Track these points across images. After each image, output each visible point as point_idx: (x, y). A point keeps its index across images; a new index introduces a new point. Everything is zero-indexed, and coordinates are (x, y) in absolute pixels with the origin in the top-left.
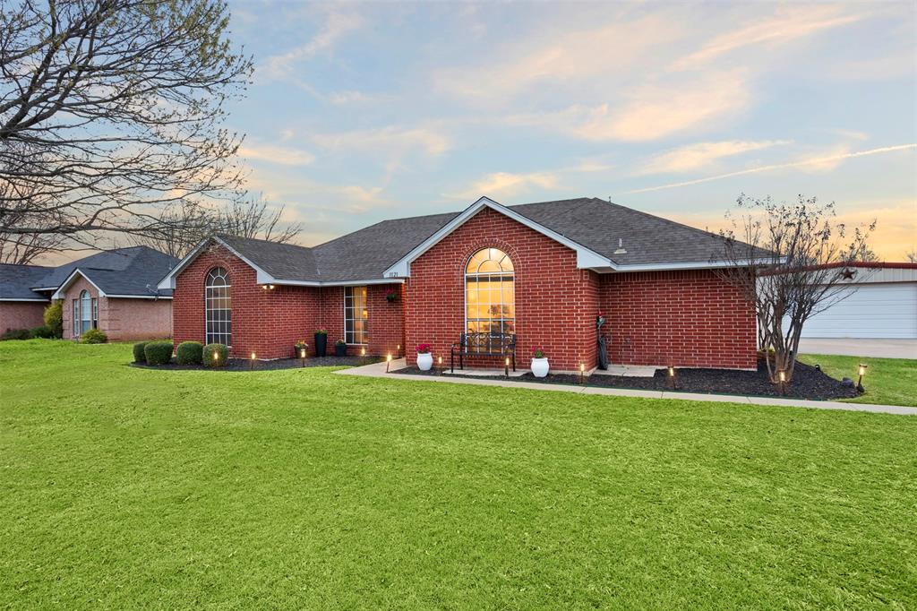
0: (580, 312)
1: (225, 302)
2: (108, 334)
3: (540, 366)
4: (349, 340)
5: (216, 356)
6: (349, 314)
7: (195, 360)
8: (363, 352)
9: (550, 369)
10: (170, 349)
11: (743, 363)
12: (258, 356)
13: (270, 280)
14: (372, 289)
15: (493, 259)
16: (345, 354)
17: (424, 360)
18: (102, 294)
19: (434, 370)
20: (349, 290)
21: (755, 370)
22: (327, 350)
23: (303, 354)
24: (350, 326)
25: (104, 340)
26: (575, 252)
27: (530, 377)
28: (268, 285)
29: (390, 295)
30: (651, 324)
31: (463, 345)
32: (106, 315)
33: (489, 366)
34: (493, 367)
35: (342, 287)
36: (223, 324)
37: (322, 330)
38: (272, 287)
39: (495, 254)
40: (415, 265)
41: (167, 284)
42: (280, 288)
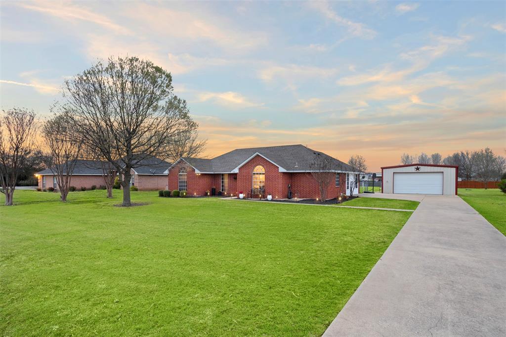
0: (280, 184)
1: (185, 178)
2: (138, 188)
3: (269, 197)
4: (222, 191)
5: (185, 194)
6: (223, 182)
7: (177, 195)
9: (272, 198)
10: (170, 192)
12: (196, 194)
13: (199, 172)
14: (230, 175)
15: (259, 169)
16: (221, 194)
17: (241, 196)
18: (136, 173)
19: (244, 198)
20: (223, 175)
22: (215, 193)
23: (209, 194)
24: (223, 186)
25: (136, 190)
26: (278, 168)
27: (267, 200)
28: (198, 174)
29: (234, 176)
31: (252, 192)
32: (137, 181)
35: (220, 174)
36: (184, 185)
37: (214, 187)
38: (200, 174)
39: (261, 167)
40: (240, 169)
41: (166, 172)
42: (202, 174)
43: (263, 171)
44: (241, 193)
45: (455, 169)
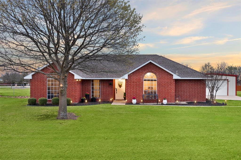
3: (165, 102)
6: (93, 88)
8: (100, 100)
9: (167, 102)
11: (203, 100)
12: (73, 102)
17: (134, 101)
21: (206, 102)
24: (93, 92)
26: (172, 75)
27: (163, 104)
28: (79, 79)
29: (111, 83)
30: (184, 92)
33: (150, 102)
34: (151, 102)
35: (91, 80)
38: (80, 80)
40: (129, 76)
42: (83, 80)
43: (154, 77)
44: (134, 98)
45: (235, 77)
